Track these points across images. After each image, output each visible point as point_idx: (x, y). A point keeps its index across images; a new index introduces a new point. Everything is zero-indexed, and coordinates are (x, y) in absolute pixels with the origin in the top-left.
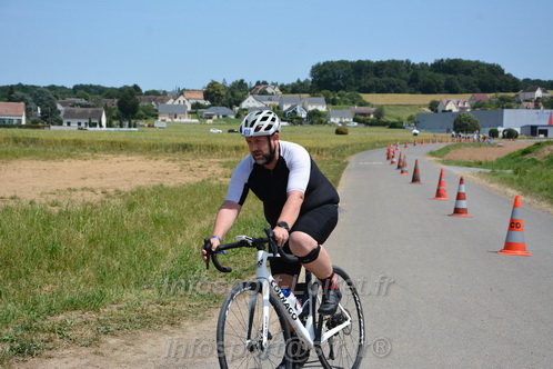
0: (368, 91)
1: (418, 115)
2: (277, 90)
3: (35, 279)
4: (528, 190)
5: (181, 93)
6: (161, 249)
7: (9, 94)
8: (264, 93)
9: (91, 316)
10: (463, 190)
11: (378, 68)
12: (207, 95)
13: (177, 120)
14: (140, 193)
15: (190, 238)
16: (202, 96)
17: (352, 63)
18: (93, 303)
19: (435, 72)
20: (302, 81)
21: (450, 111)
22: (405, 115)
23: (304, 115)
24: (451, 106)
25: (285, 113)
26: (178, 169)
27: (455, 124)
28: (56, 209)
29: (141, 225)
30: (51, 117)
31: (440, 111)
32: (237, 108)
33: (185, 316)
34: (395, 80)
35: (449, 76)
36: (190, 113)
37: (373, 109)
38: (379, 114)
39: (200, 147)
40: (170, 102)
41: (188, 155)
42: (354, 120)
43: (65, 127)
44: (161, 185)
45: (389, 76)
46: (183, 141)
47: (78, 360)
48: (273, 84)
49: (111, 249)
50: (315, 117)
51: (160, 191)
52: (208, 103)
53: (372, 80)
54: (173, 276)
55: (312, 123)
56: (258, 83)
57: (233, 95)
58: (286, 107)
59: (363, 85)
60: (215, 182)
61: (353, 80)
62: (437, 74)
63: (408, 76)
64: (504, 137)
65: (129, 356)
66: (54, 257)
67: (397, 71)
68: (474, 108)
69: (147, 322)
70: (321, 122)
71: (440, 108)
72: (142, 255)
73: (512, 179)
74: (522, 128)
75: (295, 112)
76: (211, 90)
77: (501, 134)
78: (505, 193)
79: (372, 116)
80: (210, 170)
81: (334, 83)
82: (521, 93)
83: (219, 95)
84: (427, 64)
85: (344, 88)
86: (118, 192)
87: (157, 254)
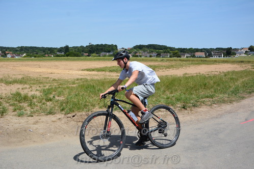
3: (200, 91)
5: (242, 49)
6: (231, 85)
7: (201, 50)
9: (211, 100)
12: (249, 49)
13: (241, 55)
14: (228, 72)
15: (239, 83)
18: (212, 97)
28: (207, 76)
30: (210, 55)
33: (234, 101)
36: (244, 53)
39: (246, 61)
40: (239, 51)
41: (242, 64)
43: (213, 57)
46: (242, 60)
47: (206, 109)
49: (218, 85)
51: (233, 72)
52: (249, 51)
54: (233, 92)
60: (249, 70)
65: (218, 109)
66: (205, 86)
69: (224, 102)
72: (225, 87)
83: (253, 49)
86: (223, 72)
87: (230, 87)
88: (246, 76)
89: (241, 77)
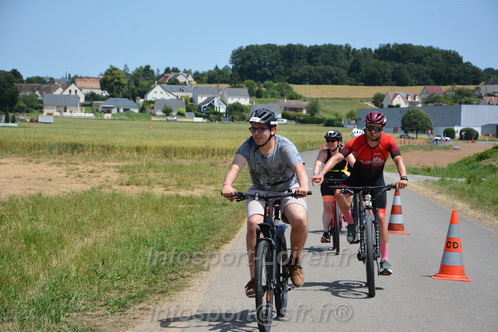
0: (300, 81)
1: (360, 110)
2: (190, 78)
4: (480, 203)
5: (73, 80)
8: (175, 82)
10: (399, 202)
11: (313, 54)
12: (104, 84)
13: (67, 114)
14: (12, 204)
15: (68, 258)
16: (98, 85)
17: (281, 49)
19: (381, 59)
20: (221, 68)
21: (398, 106)
22: (343, 111)
23: (223, 110)
24: (399, 101)
25: (200, 107)
26: (64, 174)
27: (403, 121)
29: (8, 243)
31: (386, 106)
32: (142, 101)
34: (332, 69)
35: (397, 65)
36: (83, 105)
37: (306, 103)
38: (313, 109)
39: (93, 147)
40: (59, 91)
41: (78, 157)
42: (284, 116)
44: (40, 195)
45: (326, 63)
46: (72, 140)
48: (185, 72)
50: (236, 112)
51: (38, 203)
52: (105, 94)
53: (304, 68)
54: (41, 308)
55: (232, 120)
56: (167, 70)
57: (136, 84)
58: (201, 100)
59: (293, 75)
60: (108, 191)
61: (282, 68)
62: (382, 62)
63: (348, 64)
64: (461, 138)
67: (335, 59)
68: (426, 102)
70: (243, 119)
71: (386, 103)
73: (463, 189)
74: (483, 127)
75: (212, 106)
76: (109, 78)
77: (457, 135)
78: (453, 206)
79: (304, 112)
80: (103, 175)
81: (258, 71)
82: (482, 86)
83: (119, 84)
84: (370, 50)
85: (271, 78)
87: (25, 280)
88: (99, 222)
89: (78, 228)
